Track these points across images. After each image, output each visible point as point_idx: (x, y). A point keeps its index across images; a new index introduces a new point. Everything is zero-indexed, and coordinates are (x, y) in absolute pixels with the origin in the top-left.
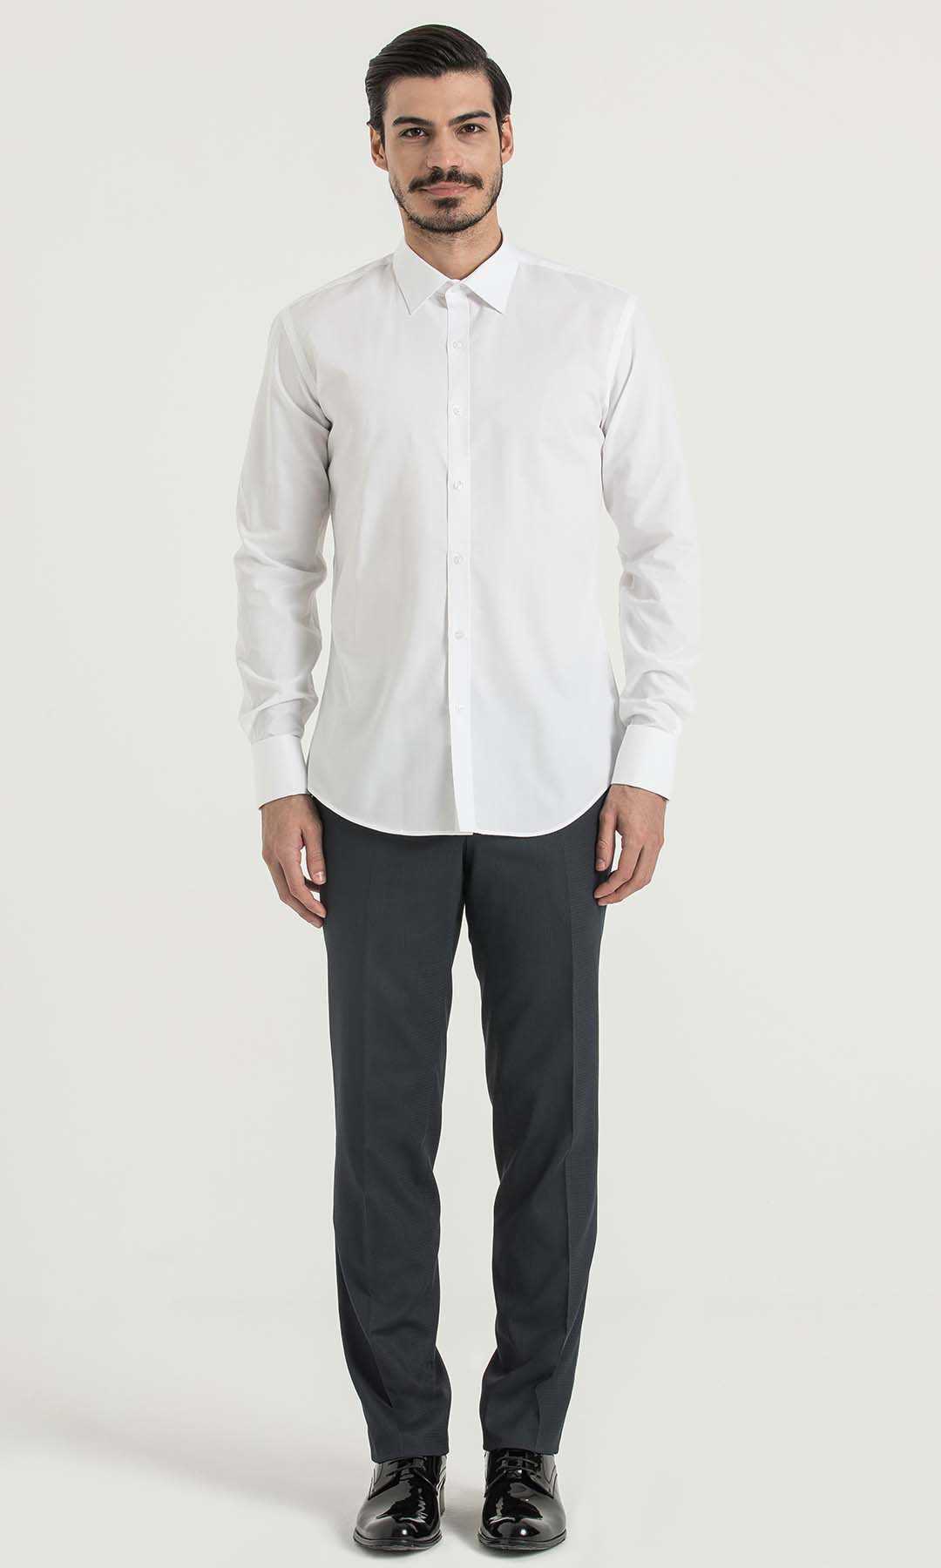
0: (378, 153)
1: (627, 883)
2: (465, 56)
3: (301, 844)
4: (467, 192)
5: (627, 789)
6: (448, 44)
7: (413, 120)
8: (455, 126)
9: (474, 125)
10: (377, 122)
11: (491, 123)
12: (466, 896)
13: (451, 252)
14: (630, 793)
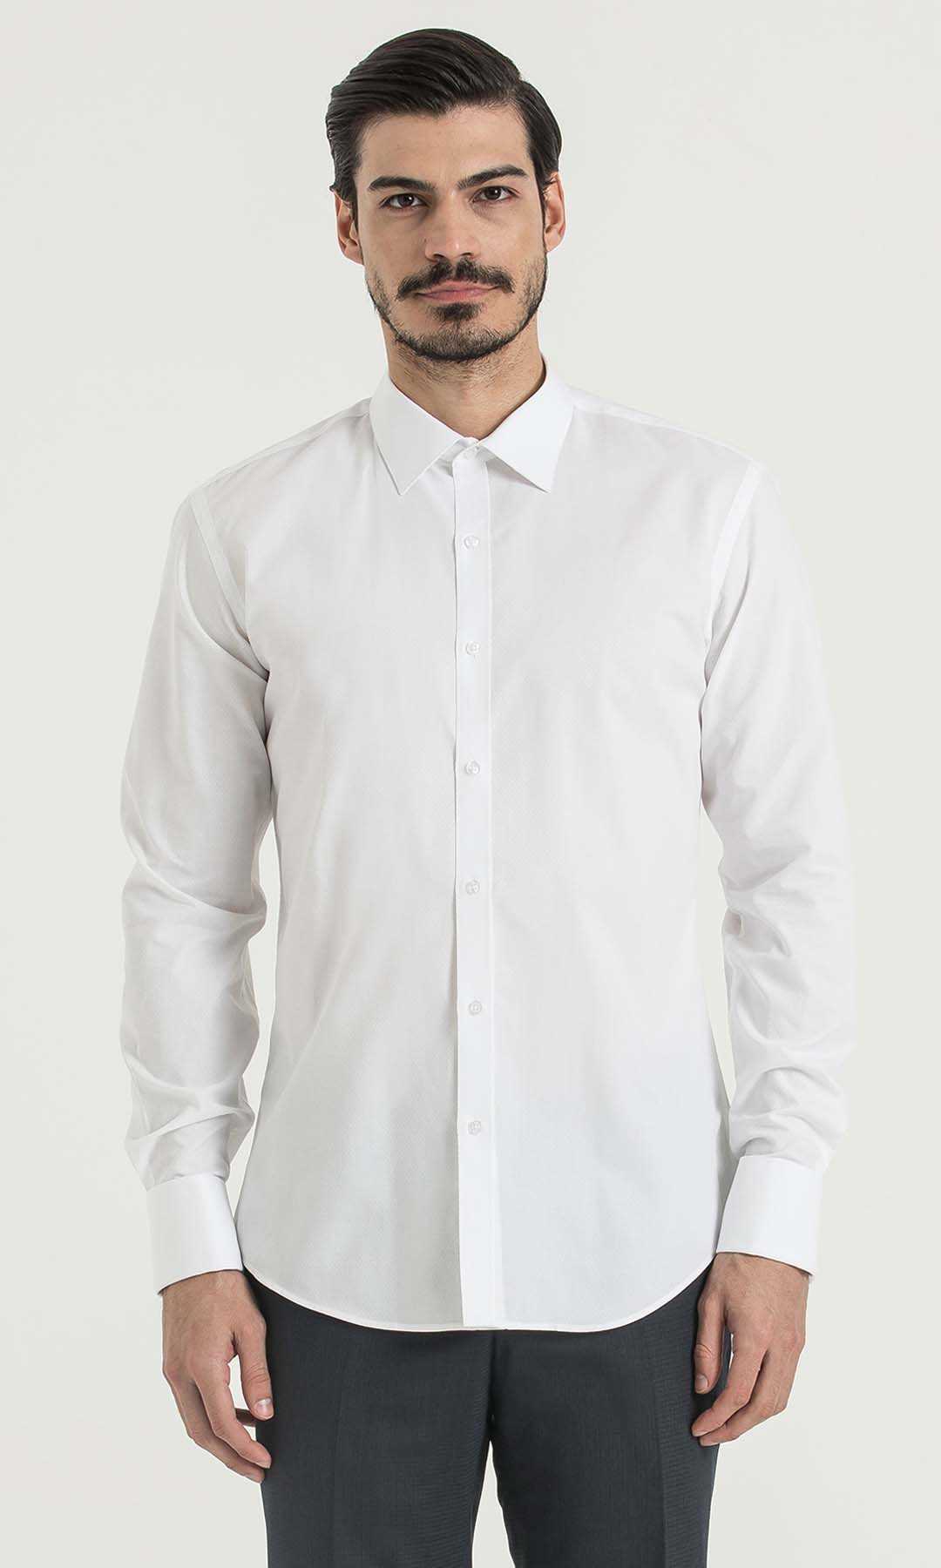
0: (348, 237)
1: (744, 1410)
2: (486, 83)
3: (232, 1352)
4: (487, 295)
5: (740, 1259)
6: (458, 62)
7: (402, 182)
8: (467, 190)
9: (499, 188)
10: (345, 187)
11: (527, 186)
12: (493, 1431)
13: (462, 394)
14: (743, 1266)
